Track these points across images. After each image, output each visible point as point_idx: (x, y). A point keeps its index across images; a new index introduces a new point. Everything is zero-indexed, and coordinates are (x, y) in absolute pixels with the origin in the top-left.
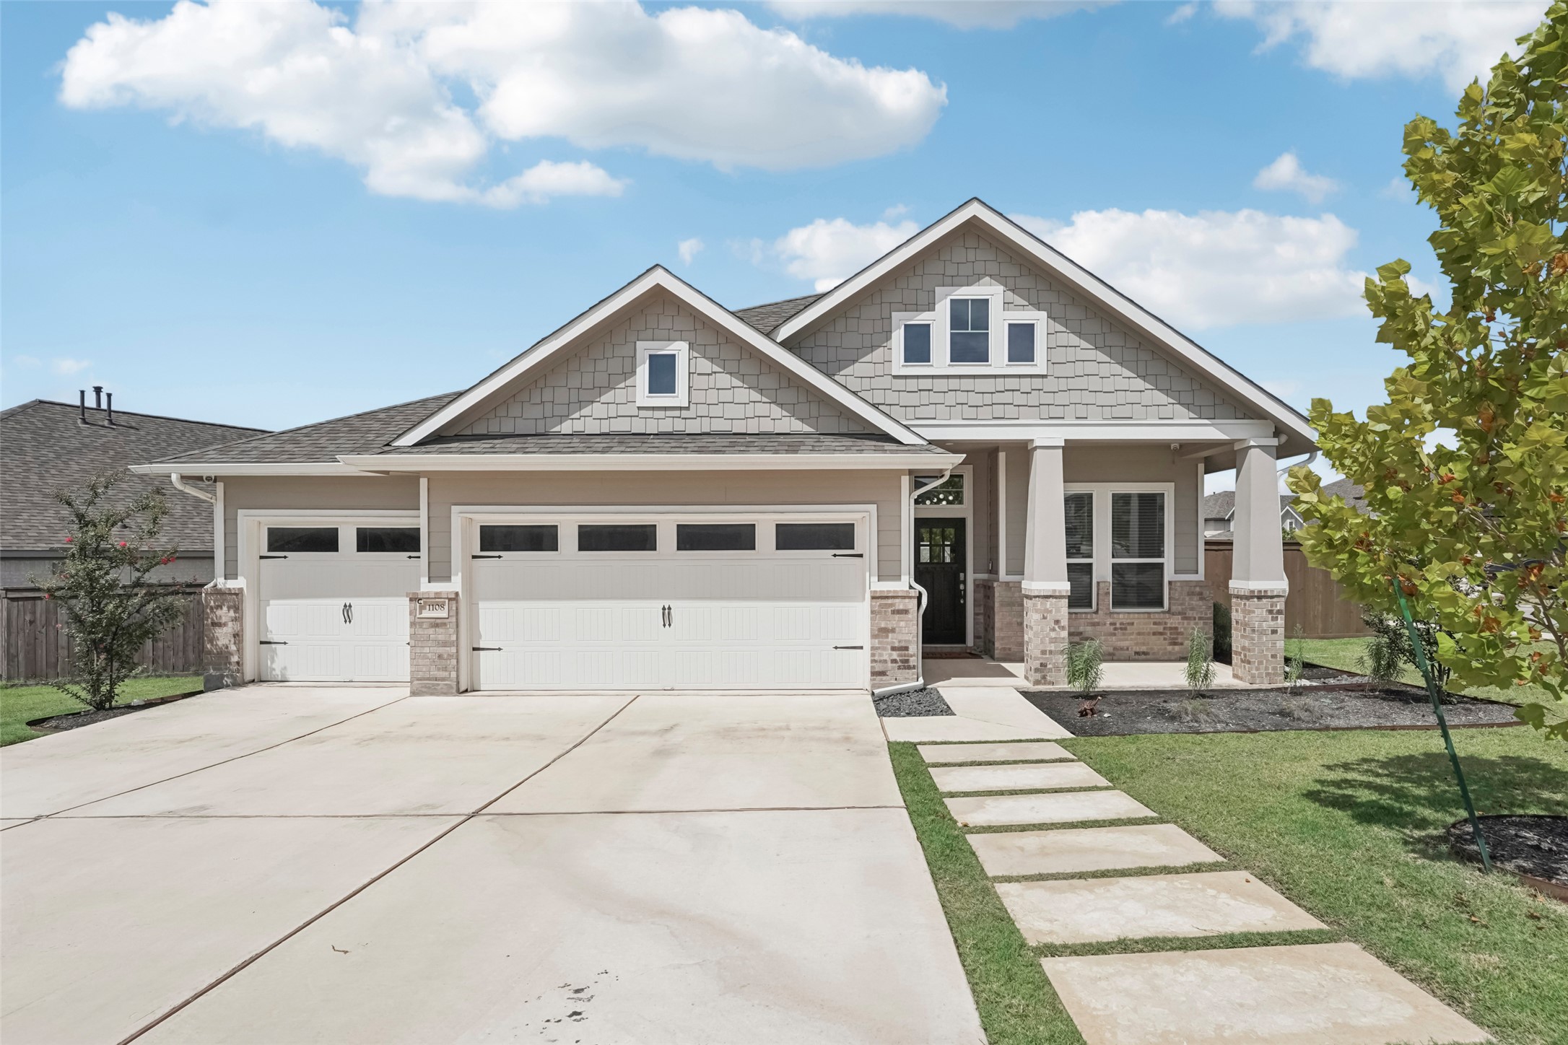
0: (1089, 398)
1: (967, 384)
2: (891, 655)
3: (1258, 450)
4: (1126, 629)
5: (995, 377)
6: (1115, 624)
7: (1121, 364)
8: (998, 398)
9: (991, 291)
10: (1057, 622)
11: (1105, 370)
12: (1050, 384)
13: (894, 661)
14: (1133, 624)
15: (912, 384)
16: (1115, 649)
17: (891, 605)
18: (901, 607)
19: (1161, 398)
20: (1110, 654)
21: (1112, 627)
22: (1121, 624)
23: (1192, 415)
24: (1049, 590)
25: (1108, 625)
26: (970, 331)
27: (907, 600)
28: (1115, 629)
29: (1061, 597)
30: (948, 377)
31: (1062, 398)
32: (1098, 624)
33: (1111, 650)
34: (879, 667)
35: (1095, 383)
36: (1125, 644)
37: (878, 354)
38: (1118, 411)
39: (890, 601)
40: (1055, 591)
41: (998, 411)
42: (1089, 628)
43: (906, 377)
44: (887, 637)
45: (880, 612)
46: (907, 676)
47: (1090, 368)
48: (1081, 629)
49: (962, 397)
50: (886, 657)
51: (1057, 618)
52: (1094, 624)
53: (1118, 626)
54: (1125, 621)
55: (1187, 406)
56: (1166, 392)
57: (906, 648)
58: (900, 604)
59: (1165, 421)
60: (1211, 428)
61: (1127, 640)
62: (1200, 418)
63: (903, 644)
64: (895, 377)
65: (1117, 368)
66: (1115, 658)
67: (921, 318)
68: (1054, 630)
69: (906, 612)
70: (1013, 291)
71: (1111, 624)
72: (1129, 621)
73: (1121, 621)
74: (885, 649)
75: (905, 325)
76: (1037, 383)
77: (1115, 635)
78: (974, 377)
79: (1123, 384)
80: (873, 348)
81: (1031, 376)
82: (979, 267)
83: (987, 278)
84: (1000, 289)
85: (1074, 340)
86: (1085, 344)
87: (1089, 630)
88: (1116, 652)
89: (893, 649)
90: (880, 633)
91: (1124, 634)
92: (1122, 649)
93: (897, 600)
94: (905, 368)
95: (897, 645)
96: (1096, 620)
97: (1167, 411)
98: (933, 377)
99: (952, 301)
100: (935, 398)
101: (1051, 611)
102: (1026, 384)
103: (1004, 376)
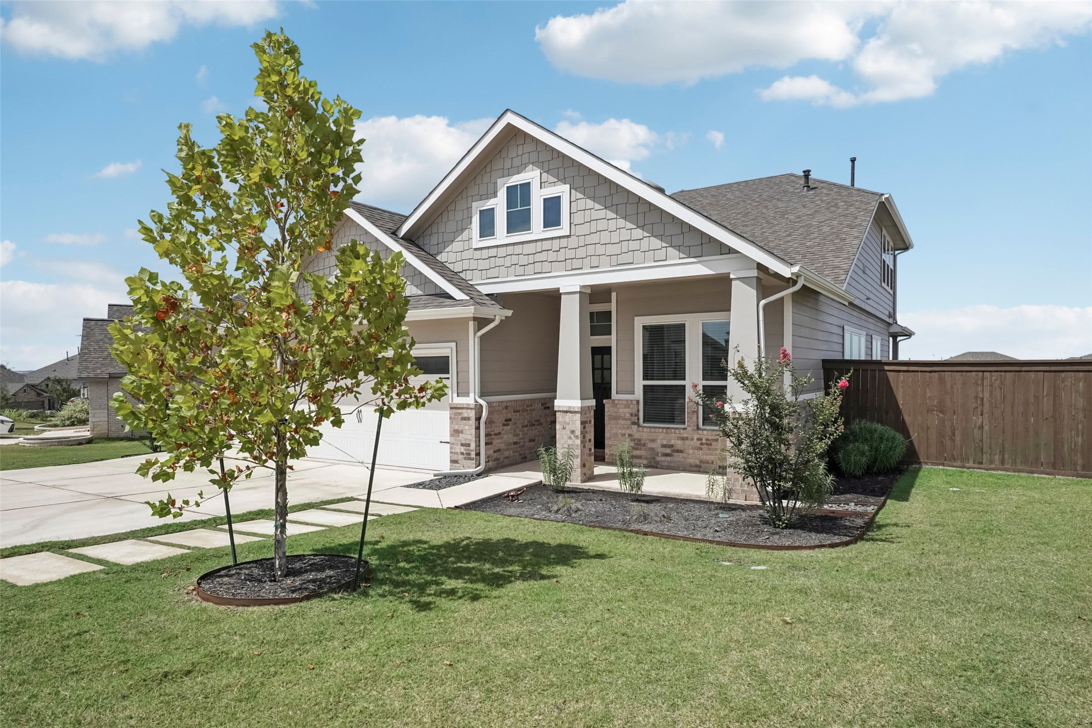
0: (600, 250)
1: (518, 249)
2: (460, 449)
3: (738, 282)
4: (711, 445)
5: (536, 241)
6: (701, 439)
7: (625, 218)
8: (539, 257)
9: (531, 175)
10: (573, 432)
11: (612, 225)
12: (573, 243)
13: (462, 454)
14: (717, 440)
15: (485, 253)
16: (701, 462)
17: (461, 414)
18: (466, 415)
19: (656, 243)
20: (697, 466)
21: (699, 442)
22: (707, 440)
23: (682, 255)
24: (566, 407)
25: (695, 440)
26: (519, 209)
27: (469, 411)
28: (702, 444)
29: (576, 412)
30: (507, 245)
31: (581, 253)
32: (687, 439)
33: (698, 462)
34: (455, 458)
35: (605, 237)
36: (710, 458)
37: (465, 235)
38: (623, 259)
39: (460, 411)
40: (570, 407)
41: (538, 268)
42: (679, 442)
43: (481, 249)
44: (458, 436)
45: (455, 418)
46: (469, 465)
47: (602, 225)
48: (673, 442)
49: (515, 259)
50: (458, 451)
51: (573, 429)
52: (683, 439)
53: (704, 441)
54: (710, 438)
55: (678, 248)
56: (661, 237)
57: (469, 445)
58: (466, 413)
59: (660, 262)
60: (699, 265)
61: (711, 454)
62: (689, 257)
63: (467, 442)
64: (476, 249)
65: (621, 222)
66: (701, 470)
67: (489, 204)
68: (570, 438)
69: (468, 419)
70: (547, 172)
71: (698, 439)
72: (713, 437)
73: (707, 437)
74: (457, 445)
75: (480, 211)
76: (564, 242)
77: (701, 449)
78: (523, 243)
79: (625, 235)
80: (463, 230)
81: (560, 238)
82: (525, 158)
83: (531, 166)
84: (537, 172)
85: (590, 203)
86: (598, 206)
87: (679, 444)
88: (703, 465)
89: (462, 445)
90: (455, 432)
91: (709, 449)
92: (707, 462)
93: (464, 411)
94: (480, 243)
95: (464, 442)
96: (685, 435)
97: (661, 254)
98: (497, 246)
99: (507, 187)
100: (499, 262)
101: (568, 424)
102: (556, 244)
103: (542, 240)
